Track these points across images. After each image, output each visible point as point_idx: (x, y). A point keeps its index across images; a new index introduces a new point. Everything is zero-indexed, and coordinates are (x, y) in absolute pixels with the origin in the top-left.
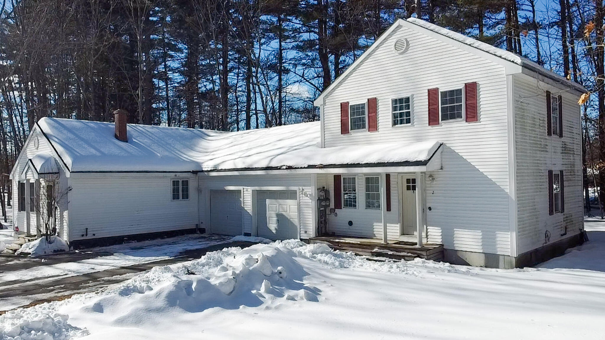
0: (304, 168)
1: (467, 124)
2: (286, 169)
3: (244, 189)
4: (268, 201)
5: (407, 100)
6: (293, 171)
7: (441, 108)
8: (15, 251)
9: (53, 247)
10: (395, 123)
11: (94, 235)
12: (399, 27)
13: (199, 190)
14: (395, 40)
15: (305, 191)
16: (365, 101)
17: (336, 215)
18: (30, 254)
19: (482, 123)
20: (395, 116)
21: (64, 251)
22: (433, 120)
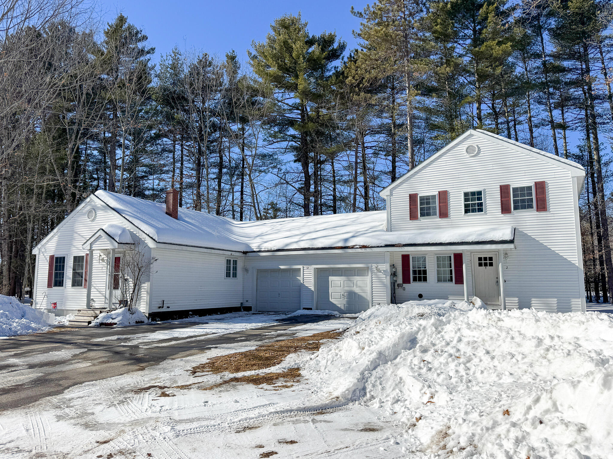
0: (381, 247)
1: (538, 213)
2: (360, 248)
3: (303, 267)
4: (331, 278)
5: (480, 193)
6: (368, 250)
7: (514, 200)
8: (89, 323)
9: (135, 318)
10: (467, 211)
11: (168, 307)
12: (471, 135)
13: (246, 270)
14: (467, 146)
15: (379, 267)
16: (436, 193)
17: (404, 289)
18: (116, 324)
19: (551, 213)
20: (466, 206)
21: (143, 322)
22: (505, 209)
